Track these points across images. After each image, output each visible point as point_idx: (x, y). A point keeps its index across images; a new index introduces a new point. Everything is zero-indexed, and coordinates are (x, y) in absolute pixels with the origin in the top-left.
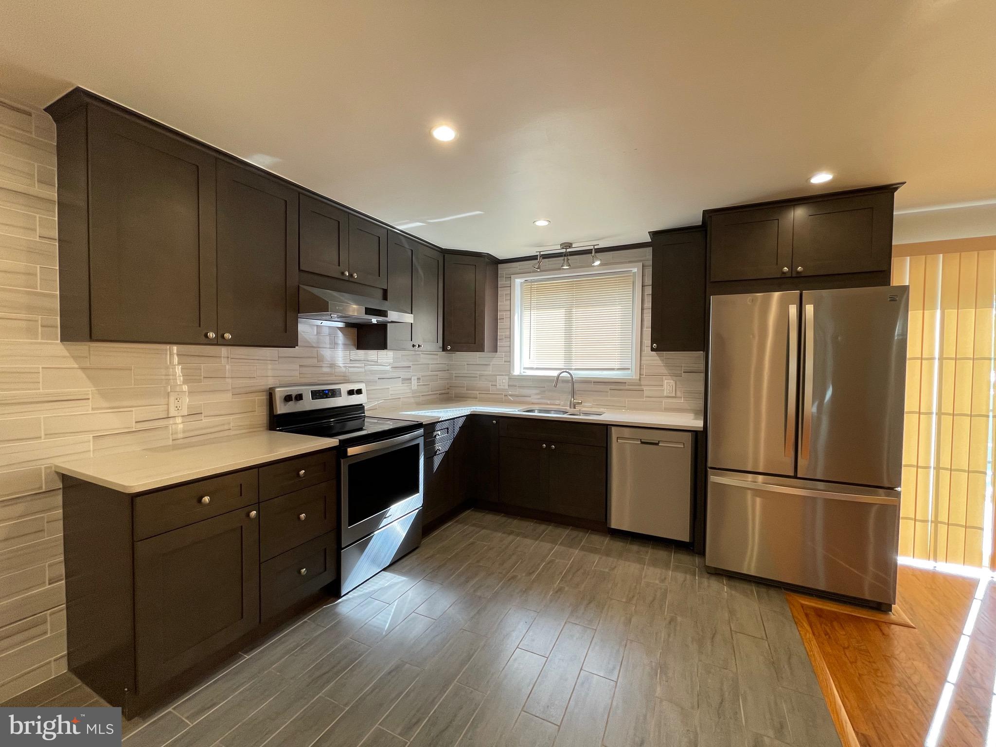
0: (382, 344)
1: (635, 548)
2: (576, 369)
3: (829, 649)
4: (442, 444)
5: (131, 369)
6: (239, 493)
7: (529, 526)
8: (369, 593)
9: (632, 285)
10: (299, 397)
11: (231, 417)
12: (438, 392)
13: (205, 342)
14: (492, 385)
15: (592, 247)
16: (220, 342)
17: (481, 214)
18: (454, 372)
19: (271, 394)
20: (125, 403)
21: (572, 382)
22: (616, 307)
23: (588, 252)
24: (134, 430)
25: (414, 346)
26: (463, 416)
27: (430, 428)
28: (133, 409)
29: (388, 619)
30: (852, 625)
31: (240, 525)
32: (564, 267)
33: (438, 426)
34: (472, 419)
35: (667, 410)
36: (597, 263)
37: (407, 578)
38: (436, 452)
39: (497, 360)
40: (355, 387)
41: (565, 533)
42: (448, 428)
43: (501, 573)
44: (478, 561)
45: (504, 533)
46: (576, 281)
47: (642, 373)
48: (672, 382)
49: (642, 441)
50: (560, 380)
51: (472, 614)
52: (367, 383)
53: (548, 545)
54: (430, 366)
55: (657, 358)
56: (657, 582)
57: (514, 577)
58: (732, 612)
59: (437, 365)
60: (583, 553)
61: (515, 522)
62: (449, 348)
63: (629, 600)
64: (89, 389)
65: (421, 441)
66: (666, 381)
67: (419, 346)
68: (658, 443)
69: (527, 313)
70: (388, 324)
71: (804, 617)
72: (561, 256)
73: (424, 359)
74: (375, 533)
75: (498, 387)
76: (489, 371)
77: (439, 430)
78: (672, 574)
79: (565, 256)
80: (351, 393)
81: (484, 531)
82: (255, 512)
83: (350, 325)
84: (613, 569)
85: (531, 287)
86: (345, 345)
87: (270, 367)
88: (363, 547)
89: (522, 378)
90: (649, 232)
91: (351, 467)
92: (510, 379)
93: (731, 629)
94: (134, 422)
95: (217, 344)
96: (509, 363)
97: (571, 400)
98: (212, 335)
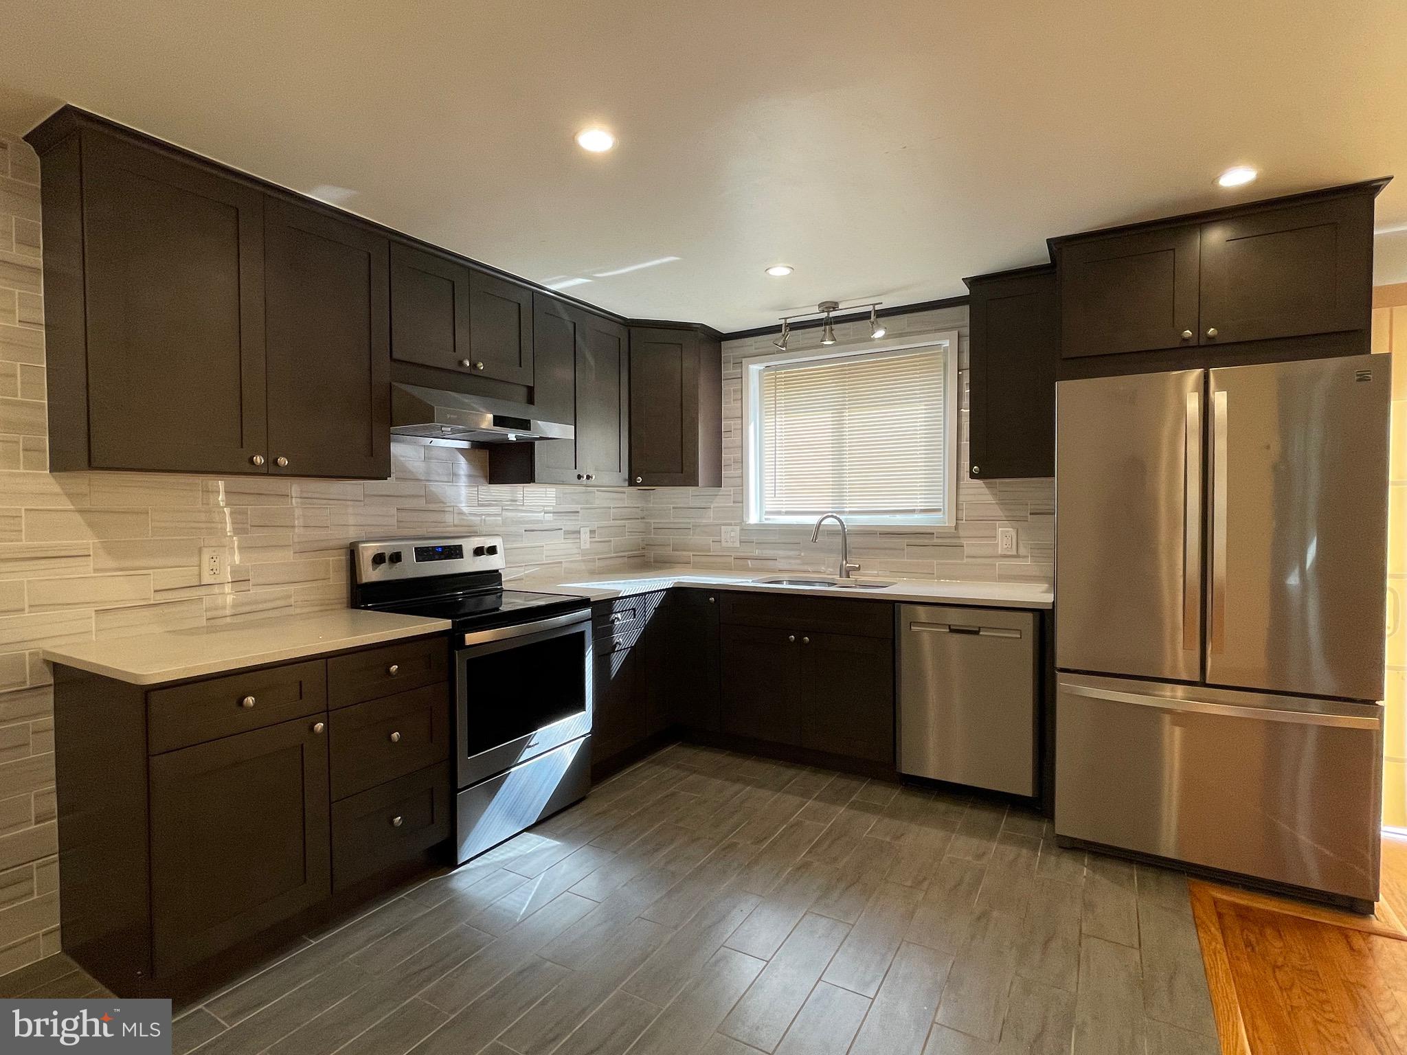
0: (527, 476)
1: (941, 806)
2: (851, 513)
3: (1246, 967)
4: (626, 633)
5: (148, 513)
6: (298, 694)
7: (766, 770)
8: (502, 862)
9: (942, 369)
10: (396, 558)
11: (292, 588)
12: (626, 554)
13: (250, 471)
14: (713, 541)
15: (870, 308)
16: (271, 470)
17: (677, 260)
18: (653, 521)
19: (352, 552)
20: (137, 563)
21: (843, 533)
22: (917, 406)
23: (864, 316)
24: (152, 602)
25: (579, 477)
26: (661, 590)
27: (603, 609)
28: (151, 571)
29: (526, 899)
30: (1298, 933)
31: (301, 743)
32: (825, 343)
33: (617, 606)
34: (676, 595)
35: (1005, 578)
36: (880, 334)
37: (562, 842)
38: (615, 646)
39: (721, 500)
40: (487, 543)
41: (826, 781)
42: (634, 610)
43: (712, 839)
44: (677, 821)
45: (727, 780)
46: (849, 365)
47: (960, 516)
48: (1012, 532)
49: (952, 627)
50: (823, 531)
51: (657, 897)
52: (506, 537)
53: (796, 800)
54: (612, 510)
55: (986, 491)
56: (969, 858)
57: (732, 846)
58: (1089, 906)
59: (626, 510)
60: (852, 812)
61: (748, 764)
62: (639, 480)
63: (917, 884)
64: (90, 541)
65: (587, 628)
66: (1000, 529)
67: (588, 477)
68: (979, 631)
69: (769, 421)
70: (536, 442)
71: (1215, 918)
72: (820, 325)
73: (601, 499)
74: (512, 770)
75: (724, 544)
76: (709, 518)
77: (619, 612)
78: (996, 848)
79: (826, 324)
80: (479, 552)
81: (693, 778)
82: (322, 724)
83: (478, 445)
84: (898, 838)
85: (776, 378)
86: (469, 476)
87: (350, 510)
88: (493, 789)
89: (763, 529)
90: (963, 279)
91: (471, 663)
92: (742, 530)
93: (1081, 931)
94: (153, 591)
95: (267, 474)
96: (741, 504)
97: (842, 565)
98: (259, 460)
